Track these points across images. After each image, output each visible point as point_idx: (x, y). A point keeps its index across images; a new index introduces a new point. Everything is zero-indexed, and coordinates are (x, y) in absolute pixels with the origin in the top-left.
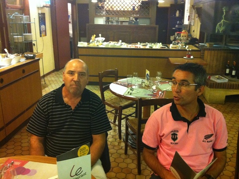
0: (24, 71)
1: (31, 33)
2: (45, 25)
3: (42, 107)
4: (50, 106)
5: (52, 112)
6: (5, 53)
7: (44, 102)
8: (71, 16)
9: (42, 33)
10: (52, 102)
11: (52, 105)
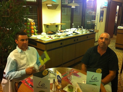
0: (87, 37)
1: (95, 20)
2: (103, 16)
3: (88, 52)
4: (91, 53)
5: (92, 55)
6: (82, 28)
7: (89, 51)
8: (118, 12)
9: (101, 20)
10: (93, 51)
11: (92, 52)
